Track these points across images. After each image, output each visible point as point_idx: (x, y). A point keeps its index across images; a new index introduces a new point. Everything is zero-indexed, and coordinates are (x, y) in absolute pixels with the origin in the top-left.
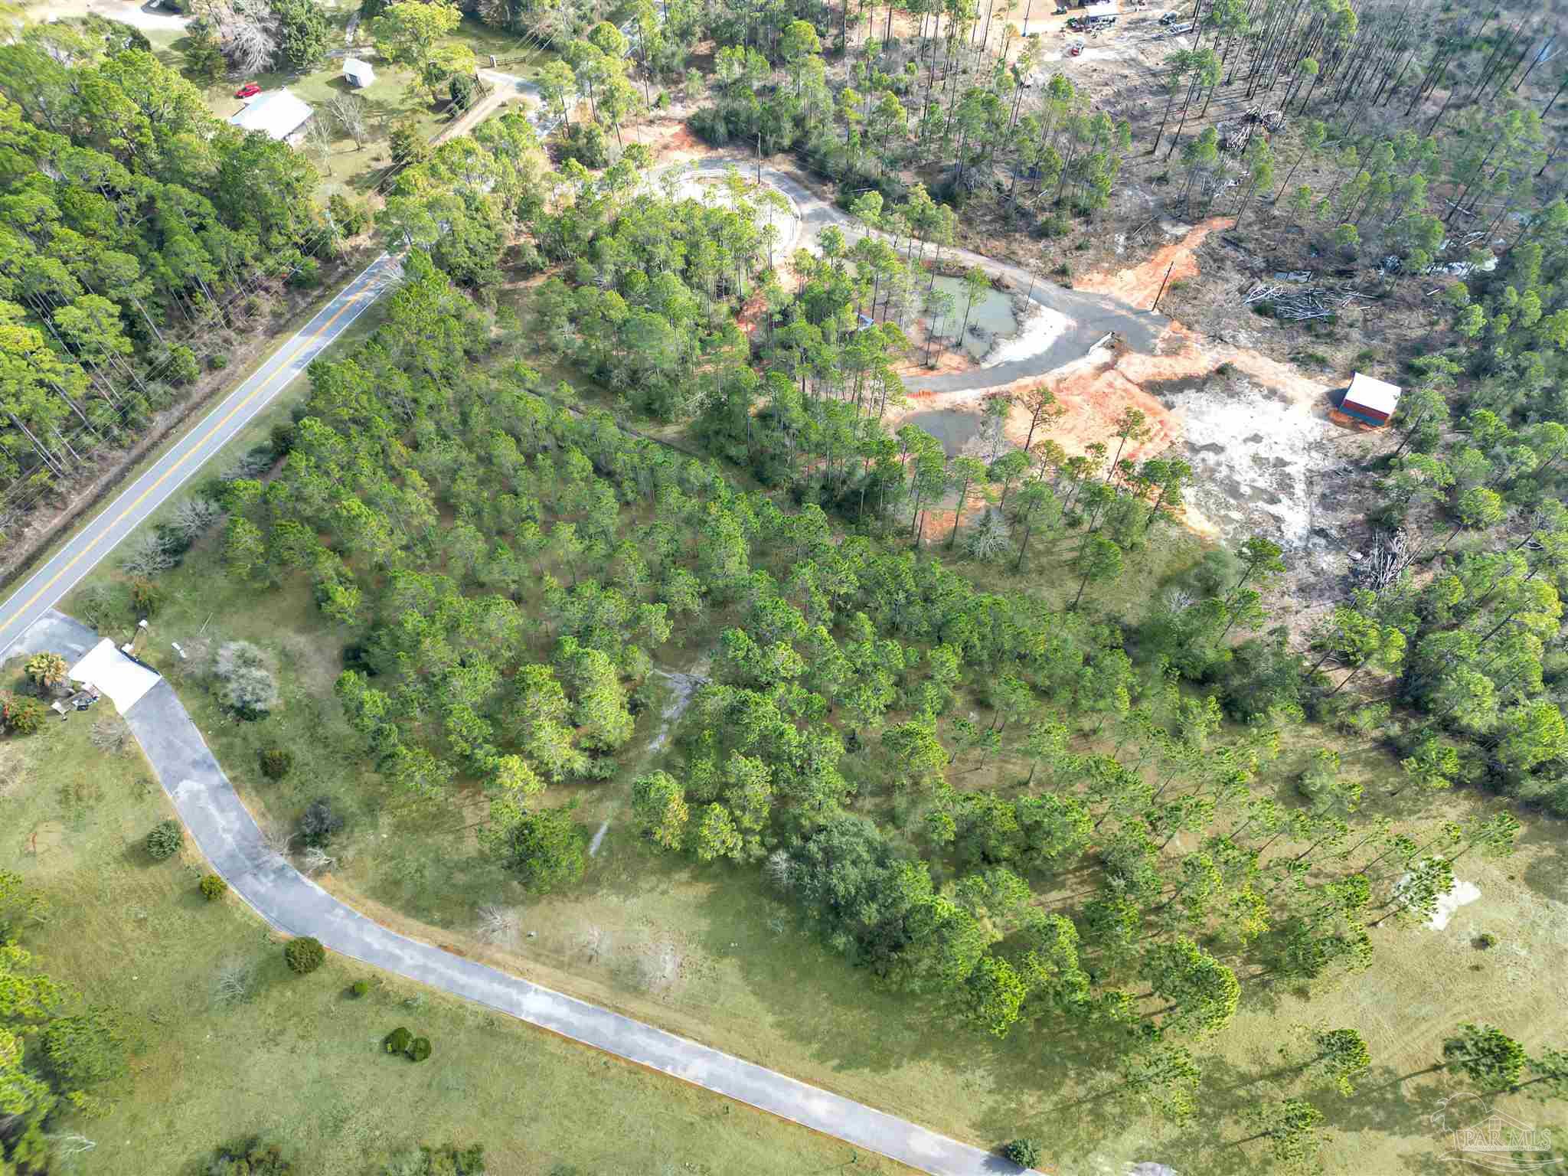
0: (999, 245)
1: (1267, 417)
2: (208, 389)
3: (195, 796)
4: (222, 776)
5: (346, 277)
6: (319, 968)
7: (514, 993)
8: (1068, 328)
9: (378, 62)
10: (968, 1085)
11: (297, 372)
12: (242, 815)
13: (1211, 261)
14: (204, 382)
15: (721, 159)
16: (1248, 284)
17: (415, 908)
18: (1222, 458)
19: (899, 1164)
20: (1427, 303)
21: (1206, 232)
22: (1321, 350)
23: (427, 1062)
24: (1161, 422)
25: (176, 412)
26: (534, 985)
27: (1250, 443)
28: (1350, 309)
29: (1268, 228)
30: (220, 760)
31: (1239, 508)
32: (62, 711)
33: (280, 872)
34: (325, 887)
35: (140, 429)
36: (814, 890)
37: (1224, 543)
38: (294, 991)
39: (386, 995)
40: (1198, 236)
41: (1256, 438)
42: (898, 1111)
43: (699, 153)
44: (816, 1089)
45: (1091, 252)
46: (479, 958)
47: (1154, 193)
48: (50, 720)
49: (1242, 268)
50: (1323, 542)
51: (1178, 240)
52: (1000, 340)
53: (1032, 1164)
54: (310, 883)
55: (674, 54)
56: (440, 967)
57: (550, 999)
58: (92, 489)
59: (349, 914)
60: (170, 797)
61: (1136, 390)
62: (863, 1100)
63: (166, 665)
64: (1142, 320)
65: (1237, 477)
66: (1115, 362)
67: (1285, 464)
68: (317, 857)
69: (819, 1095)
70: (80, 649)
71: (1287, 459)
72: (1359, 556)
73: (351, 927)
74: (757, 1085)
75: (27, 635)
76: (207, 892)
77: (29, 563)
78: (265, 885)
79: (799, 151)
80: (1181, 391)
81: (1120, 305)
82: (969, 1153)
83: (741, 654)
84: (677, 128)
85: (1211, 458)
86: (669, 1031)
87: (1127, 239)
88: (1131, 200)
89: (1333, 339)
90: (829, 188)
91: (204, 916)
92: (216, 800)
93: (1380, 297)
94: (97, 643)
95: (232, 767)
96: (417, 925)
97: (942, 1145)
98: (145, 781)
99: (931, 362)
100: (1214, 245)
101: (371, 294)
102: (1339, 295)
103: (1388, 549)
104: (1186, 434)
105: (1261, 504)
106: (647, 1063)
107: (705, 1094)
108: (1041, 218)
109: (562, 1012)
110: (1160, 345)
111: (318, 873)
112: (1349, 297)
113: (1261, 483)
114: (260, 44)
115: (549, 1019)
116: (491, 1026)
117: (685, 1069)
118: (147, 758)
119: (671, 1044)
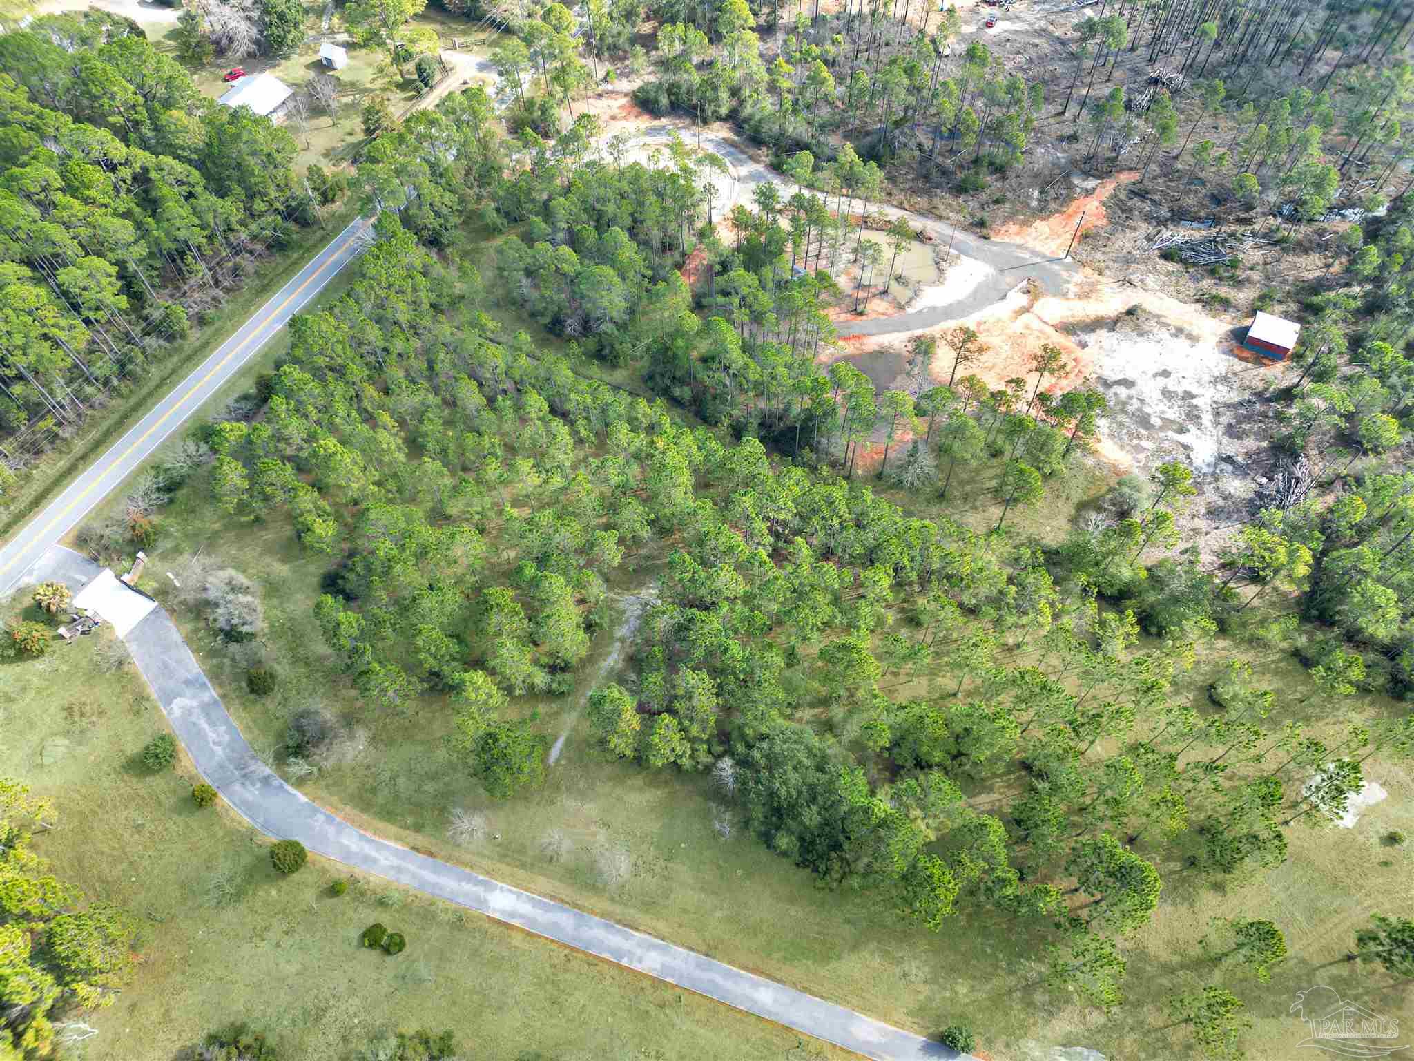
0: (922, 201)
1: (1176, 354)
2: (198, 344)
3: (188, 712)
4: (211, 693)
5: (323, 240)
6: (302, 870)
7: (479, 890)
8: (987, 276)
9: (350, 46)
10: (905, 975)
11: (279, 327)
12: (231, 728)
13: (1120, 212)
14: (195, 336)
15: (664, 127)
16: (1154, 232)
17: (388, 815)
18: (1133, 392)
19: (841, 1049)
20: (1323, 247)
21: (1113, 186)
22: (1224, 291)
23: (401, 956)
24: (1075, 360)
25: (170, 364)
26: (500, 884)
27: (1158, 378)
28: (1250, 253)
29: (1171, 180)
30: (211, 679)
31: (1149, 438)
32: (67, 635)
33: (266, 781)
34: (306, 794)
35: (135, 379)
36: (758, 795)
37: (1136, 471)
38: (279, 891)
39: (363, 893)
40: (1107, 189)
41: (1165, 374)
42: (840, 1000)
43: (645, 122)
44: (762, 979)
45: (1008, 205)
46: (448, 859)
47: (1065, 151)
48: (56, 645)
49: (1148, 218)
50: (1230, 468)
51: (1088, 193)
52: (924, 288)
53: (967, 1049)
54: (293, 791)
55: (619, 34)
56: (412, 867)
57: (514, 897)
58: (94, 434)
59: (330, 819)
60: (165, 712)
61: (1051, 331)
62: (805, 990)
63: (162, 594)
64: (1056, 267)
65: (1147, 410)
66: (1032, 306)
67: (1193, 397)
68: (298, 767)
69: (768, 986)
70: (84, 579)
71: (1194, 392)
72: (1264, 480)
73: (331, 830)
74: (706, 976)
75: (35, 567)
76: (199, 800)
77: (37, 502)
78: (252, 793)
79: (734, 118)
80: (1093, 331)
81: (1035, 253)
82: (906, 1037)
83: (688, 576)
84: (624, 101)
85: (1123, 392)
86: (625, 925)
87: (1041, 193)
88: (1044, 157)
89: (1238, 284)
90: (764, 151)
91: (196, 821)
92: (208, 716)
93: (1276, 243)
94: (99, 573)
95: (221, 685)
96: (392, 829)
97: (884, 1033)
98: (141, 698)
99: (860, 308)
100: (1122, 197)
101: (346, 255)
102: (1240, 240)
103: (1291, 474)
104: (1099, 371)
105: (1170, 434)
106: (605, 955)
107: (659, 984)
108: (960, 176)
109: (525, 908)
110: (1073, 289)
111: (300, 782)
112: (1250, 243)
113: (1171, 415)
114: (244, 31)
115: (513, 915)
116: (460, 922)
117: (640, 961)
118: (144, 678)
119: (628, 938)
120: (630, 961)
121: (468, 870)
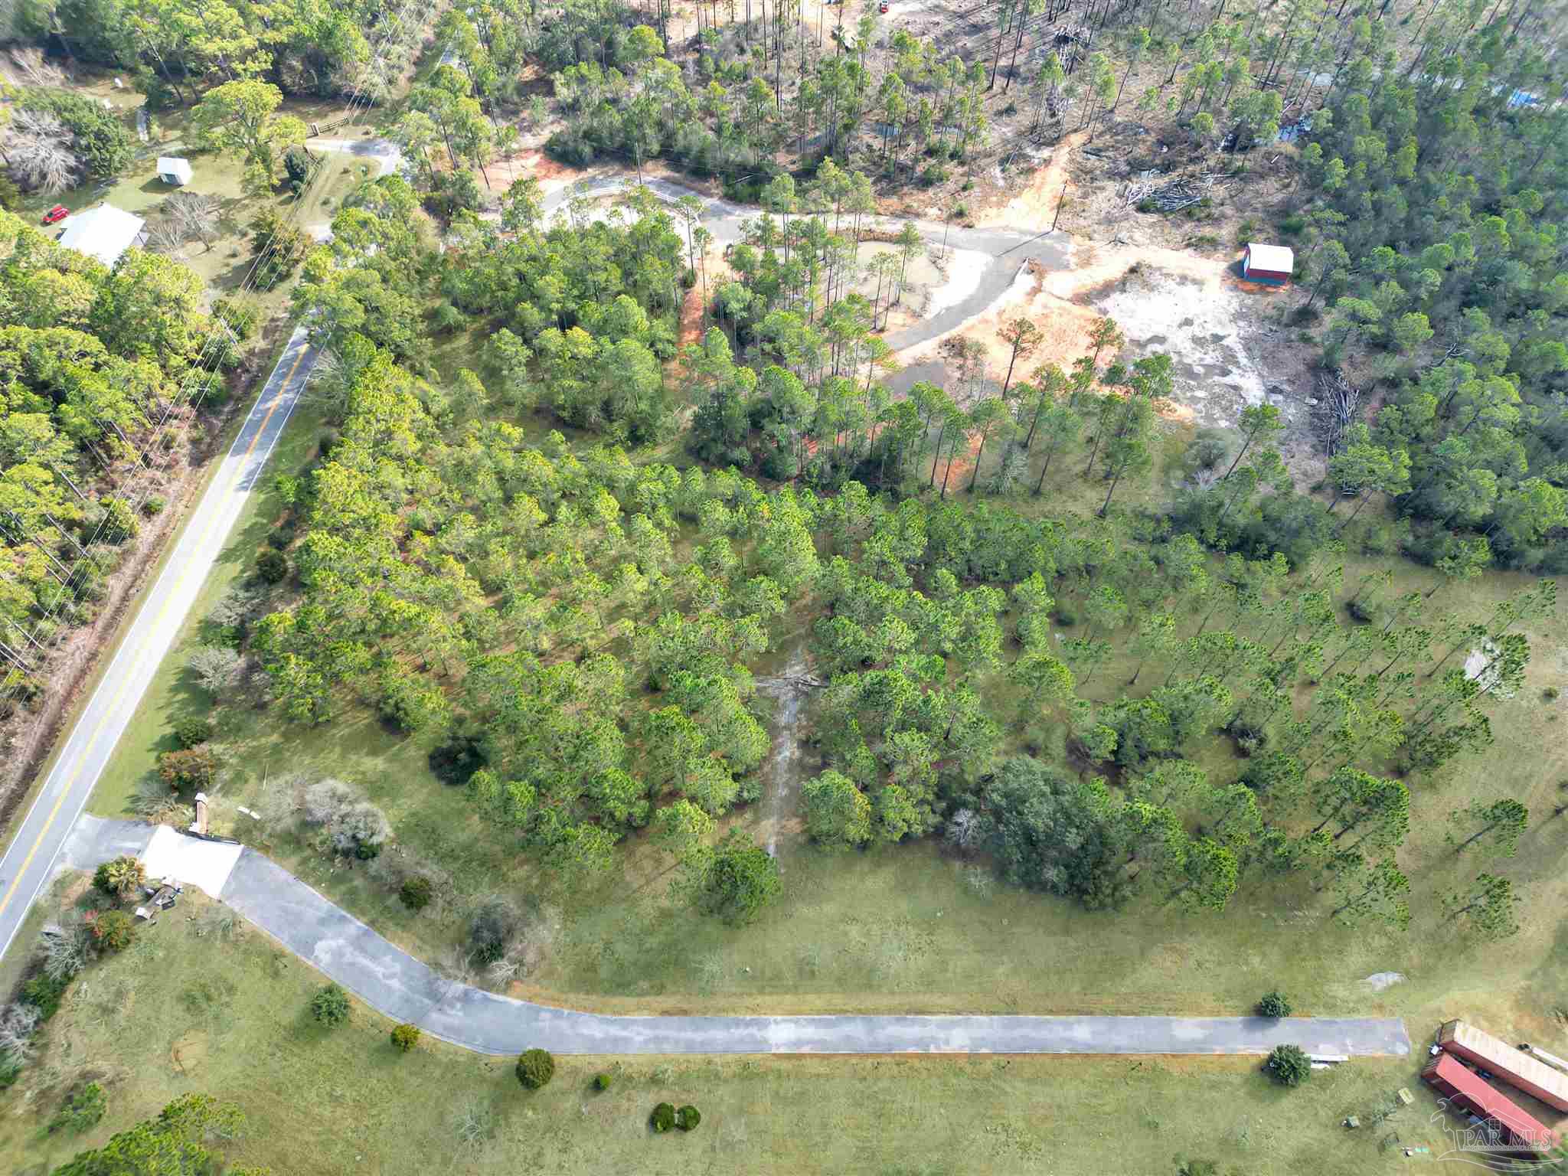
0: (893, 202)
1: (1189, 301)
2: (151, 539)
3: (338, 954)
4: (357, 925)
5: (254, 383)
6: (554, 1078)
7: (754, 1031)
8: (987, 264)
9: (190, 155)
10: (1200, 965)
11: (245, 495)
12: (397, 957)
13: (1082, 175)
14: (146, 532)
15: (594, 178)
16: (1122, 188)
17: (620, 984)
18: (1167, 346)
19: (1173, 1056)
20: (1275, 170)
21: (1067, 149)
22: (1208, 231)
23: (700, 1128)
25: (130, 567)
26: (772, 1018)
27: (1185, 328)
28: (1215, 190)
29: (1117, 134)
30: (349, 909)
31: (1199, 387)
32: (147, 915)
33: (466, 998)
34: (518, 997)
35: (96, 599)
36: (1013, 835)
37: (1201, 421)
38: (534, 1109)
39: (630, 1078)
40: (1061, 155)
41: (1188, 322)
42: (1153, 1011)
43: (569, 178)
44: (1072, 1018)
45: (976, 189)
46: (705, 1011)
47: (1008, 125)
48: (139, 929)
49: (1112, 175)
50: (1280, 398)
51: (1047, 162)
52: (931, 290)
53: (1287, 1012)
54: (501, 998)
55: (504, 85)
56: (672, 1034)
57: (793, 1025)
59: (557, 1015)
60: (310, 963)
61: (1068, 305)
62: (1118, 1012)
63: (243, 833)
64: (1048, 242)
65: (1187, 361)
66: (1041, 285)
67: (1221, 338)
68: (502, 969)
69: (1079, 1022)
70: (137, 845)
71: (1221, 333)
72: (1315, 402)
73: (564, 1025)
74: (1017, 1033)
75: (66, 850)
76: (401, 1042)
77: (31, 774)
78: (456, 1016)
79: (670, 155)
80: (1108, 296)
81: (1022, 233)
82: (1227, 1023)
83: (849, 639)
84: (536, 158)
85: (1158, 349)
86: (917, 1013)
87: (1003, 171)
88: (994, 135)
89: (1216, 221)
90: (711, 184)
91: (402, 1069)
92: (363, 950)
93: (1235, 174)
94: (153, 833)
95: (363, 912)
96: (630, 1001)
97: (1202, 1025)
98: (274, 955)
99: (880, 324)
100: (1079, 159)
101: (291, 395)
102: (1201, 180)
103: (1337, 389)
104: (1131, 332)
105: (1216, 378)
106: (911, 1050)
107: (974, 1058)
108: (920, 169)
109: (810, 1032)
110: (1073, 260)
111: (507, 986)
112: (1210, 180)
113: (1208, 360)
114: (58, 161)
115: (799, 1043)
116: (749, 1073)
117: (947, 1042)
118: (265, 933)
119: (924, 1024)
120: (938, 1047)
121: (732, 1015)
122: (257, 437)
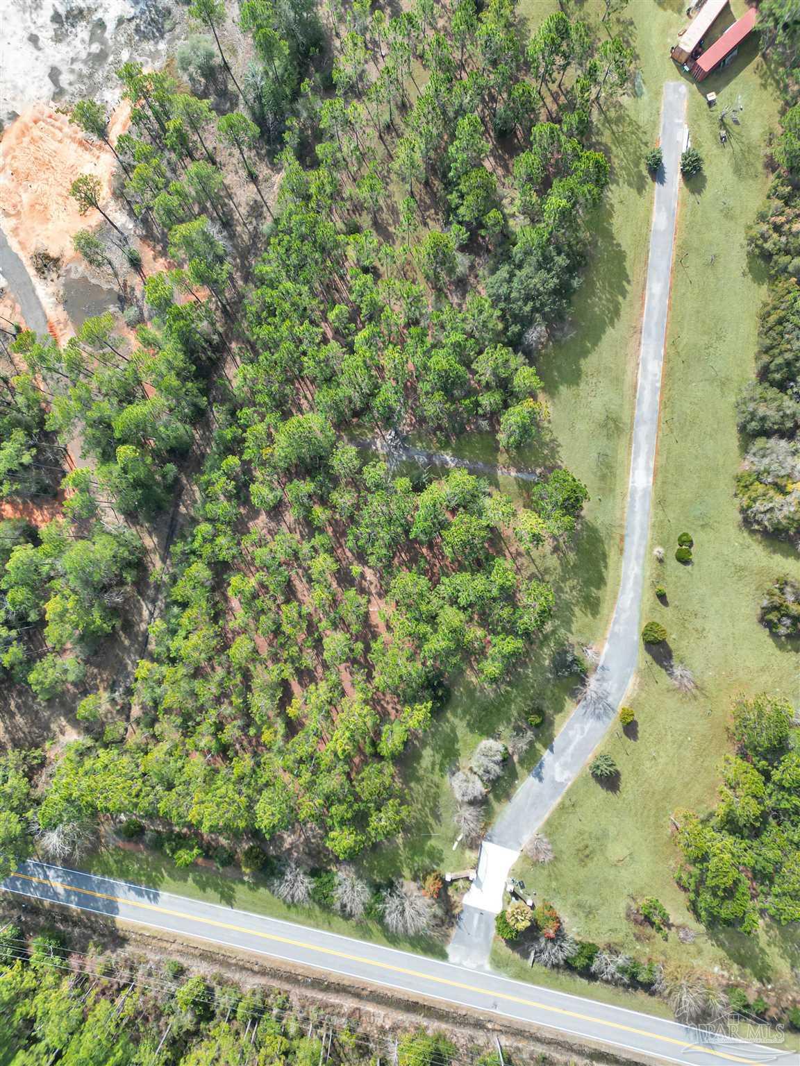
2: (205, 964)
3: (566, 766)
4: (545, 756)
7: (638, 496)
11: (164, 894)
12: (570, 727)
14: (199, 970)
18: (64, 68)
19: (675, 234)
23: (691, 534)
24: (36, 122)
25: (236, 977)
26: (630, 484)
27: (40, 44)
30: (535, 764)
33: (600, 681)
34: (603, 646)
35: (265, 995)
39: (659, 575)
42: (647, 241)
44: (647, 292)
46: (622, 527)
54: (602, 658)
56: (634, 549)
57: (636, 472)
58: (333, 999)
59: (616, 621)
60: (570, 783)
62: (646, 263)
63: (474, 842)
65: (84, 55)
68: (588, 658)
69: (650, 289)
70: (477, 916)
71: (51, 13)
73: (624, 616)
74: (654, 331)
75: (474, 966)
77: (412, 1007)
78: (611, 686)
82: (658, 196)
85: (65, 79)
86: (636, 391)
92: (564, 750)
94: (468, 907)
95: (538, 753)
97: (659, 209)
98: (562, 808)
101: (51, 873)
104: (44, 100)
105: (108, 35)
106: (658, 399)
107: (667, 360)
109: (642, 461)
113: (85, 35)
115: (647, 469)
116: (661, 502)
117: (655, 375)
118: (547, 816)
119: (643, 388)
120: (657, 381)
121: (626, 510)
122: (98, 895)
